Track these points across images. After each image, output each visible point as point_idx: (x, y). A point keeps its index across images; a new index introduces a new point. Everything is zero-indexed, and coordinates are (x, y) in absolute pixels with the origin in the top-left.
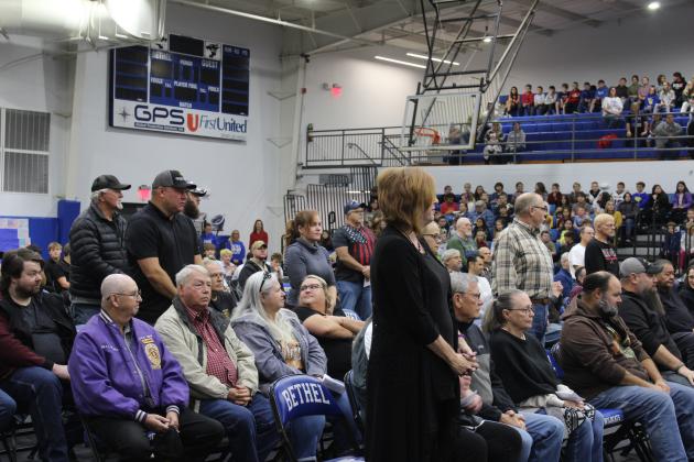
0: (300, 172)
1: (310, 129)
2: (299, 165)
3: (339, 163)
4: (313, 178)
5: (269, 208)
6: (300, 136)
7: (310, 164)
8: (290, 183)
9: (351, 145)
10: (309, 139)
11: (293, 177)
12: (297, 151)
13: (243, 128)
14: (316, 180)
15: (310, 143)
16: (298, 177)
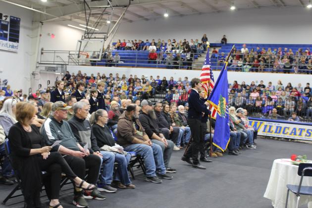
0: (38, 65)
1: (42, 50)
2: (38, 62)
3: (52, 63)
4: (43, 68)
5: (26, 78)
6: (38, 52)
7: (42, 62)
8: (33, 69)
9: (57, 56)
10: (42, 53)
11: (35, 67)
12: (37, 57)
13: (17, 47)
14: (44, 69)
15: (42, 55)
16: (37, 67)
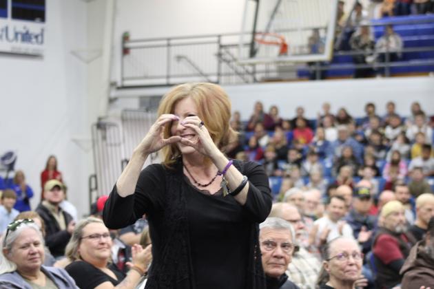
0: (114, 93)
1: (126, 38)
2: (113, 84)
3: (163, 81)
4: (131, 101)
5: (75, 141)
6: (113, 48)
7: (127, 83)
8: (101, 109)
9: (179, 58)
10: (126, 51)
11: (104, 101)
12: (110, 67)
13: (39, 37)
14: (134, 104)
15: (127, 57)
16: (112, 101)
